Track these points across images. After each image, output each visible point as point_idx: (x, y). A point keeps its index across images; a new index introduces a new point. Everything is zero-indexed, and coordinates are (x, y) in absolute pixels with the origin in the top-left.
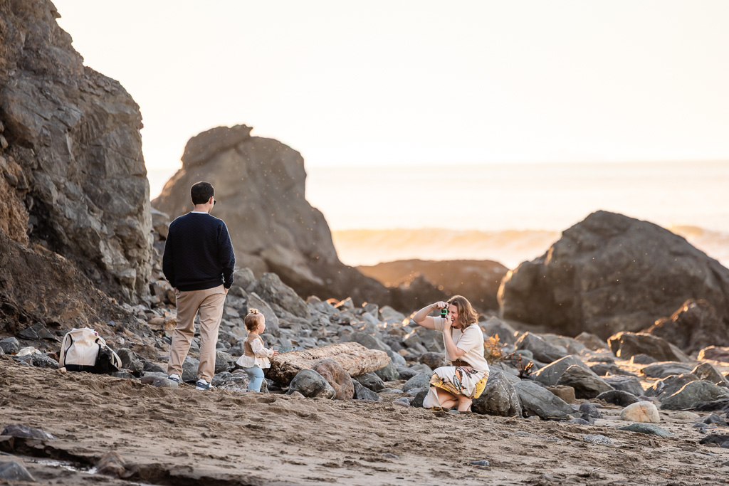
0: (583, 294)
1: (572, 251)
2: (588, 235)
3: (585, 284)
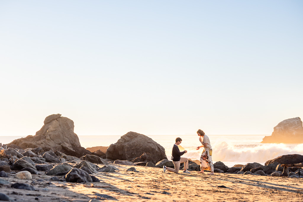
0: (125, 152)
1: (123, 142)
2: (127, 138)
3: (126, 150)
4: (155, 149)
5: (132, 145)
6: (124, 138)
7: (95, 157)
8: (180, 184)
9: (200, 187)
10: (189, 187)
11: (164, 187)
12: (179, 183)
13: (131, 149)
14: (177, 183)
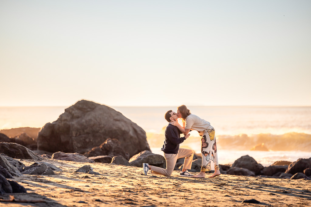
0: (73, 138)
1: (69, 118)
2: (76, 111)
3: (74, 134)
4: (128, 133)
5: (85, 124)
6: (71, 111)
7: (17, 146)
8: (174, 197)
9: (212, 202)
10: (191, 201)
11: (146, 203)
12: (173, 194)
13: (83, 131)
14: (169, 194)
